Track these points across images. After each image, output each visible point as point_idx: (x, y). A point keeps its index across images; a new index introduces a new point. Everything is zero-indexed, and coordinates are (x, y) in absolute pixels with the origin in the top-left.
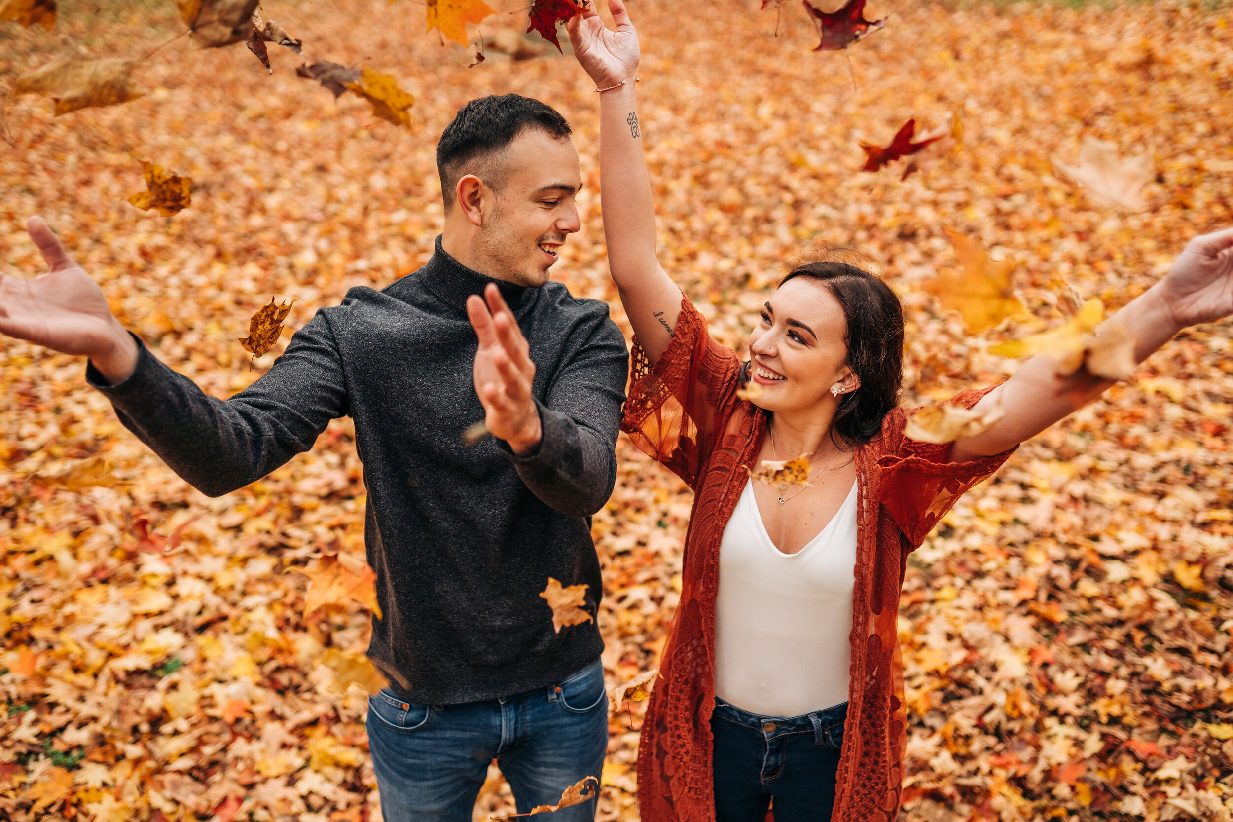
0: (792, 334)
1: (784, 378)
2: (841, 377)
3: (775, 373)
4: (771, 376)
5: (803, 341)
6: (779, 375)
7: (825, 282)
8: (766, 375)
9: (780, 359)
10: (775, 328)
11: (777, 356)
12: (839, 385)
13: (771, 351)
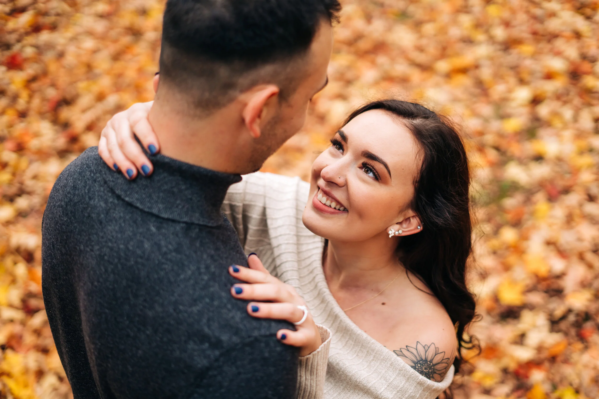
0: (366, 168)
1: (346, 210)
2: (401, 220)
3: (338, 202)
4: (333, 205)
5: (378, 178)
6: (341, 205)
7: (406, 121)
8: (328, 203)
9: (347, 190)
10: (347, 157)
11: (345, 186)
12: (397, 226)
13: (340, 181)
